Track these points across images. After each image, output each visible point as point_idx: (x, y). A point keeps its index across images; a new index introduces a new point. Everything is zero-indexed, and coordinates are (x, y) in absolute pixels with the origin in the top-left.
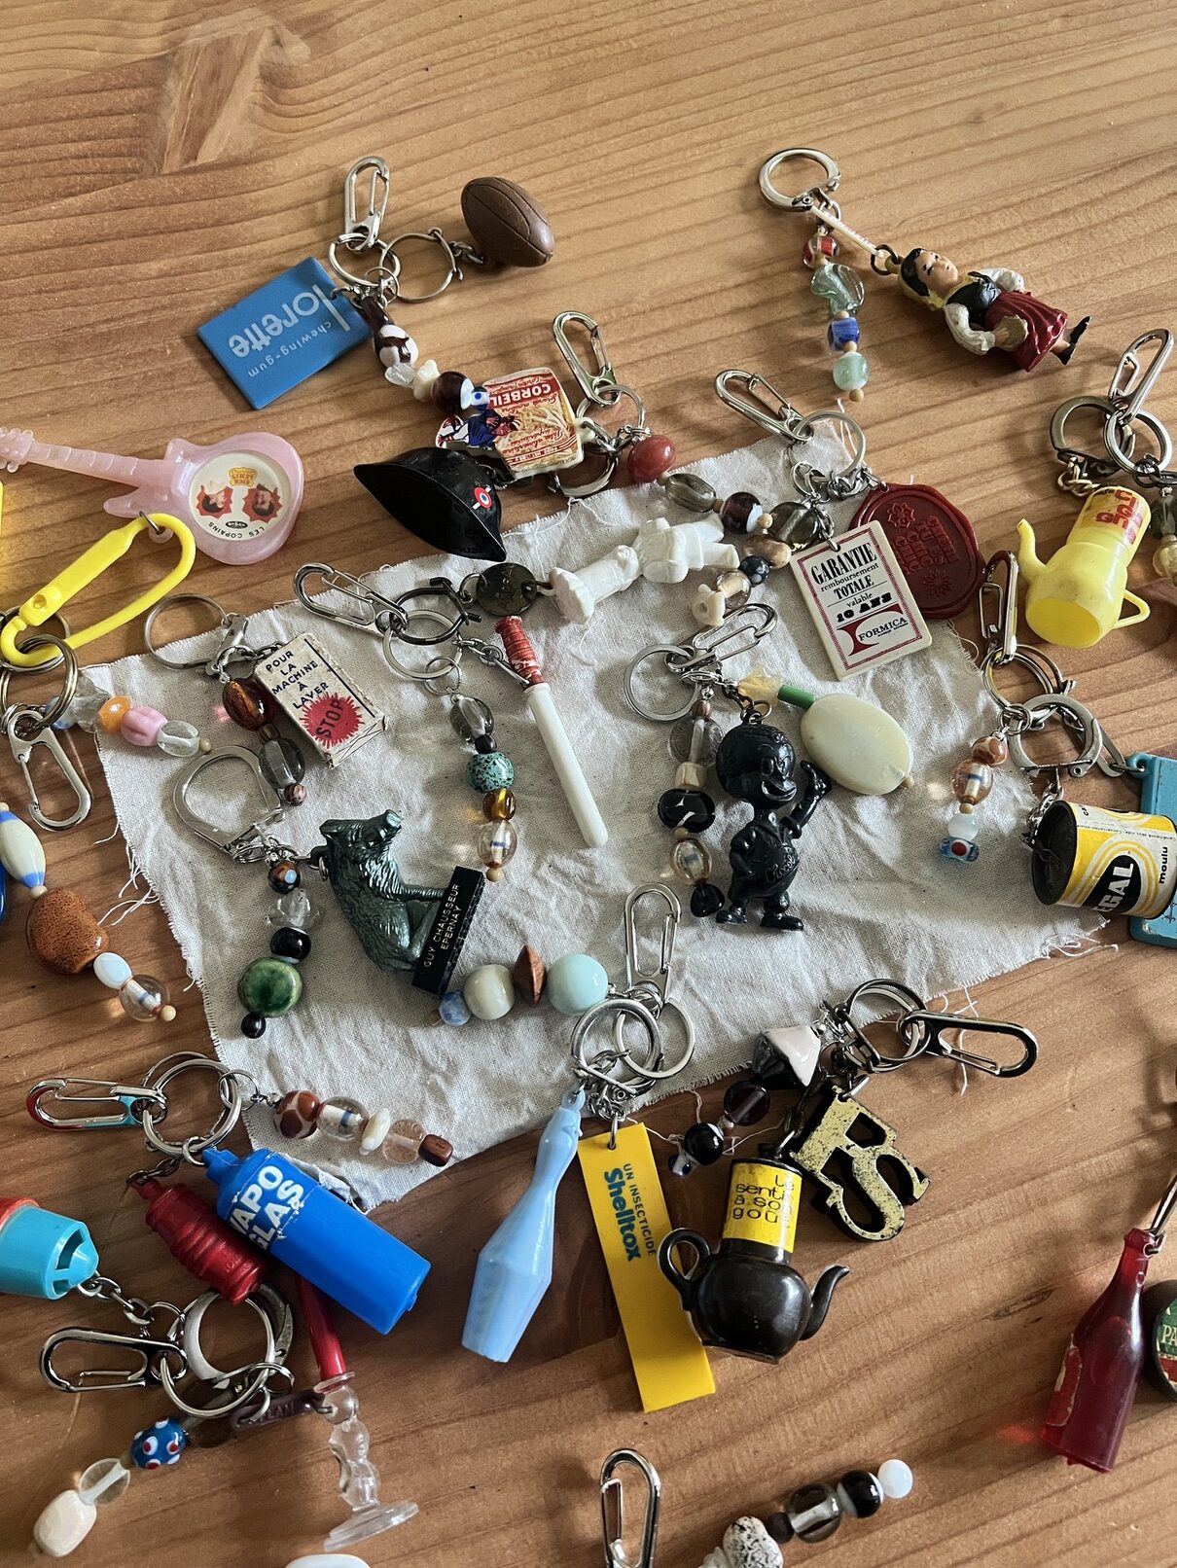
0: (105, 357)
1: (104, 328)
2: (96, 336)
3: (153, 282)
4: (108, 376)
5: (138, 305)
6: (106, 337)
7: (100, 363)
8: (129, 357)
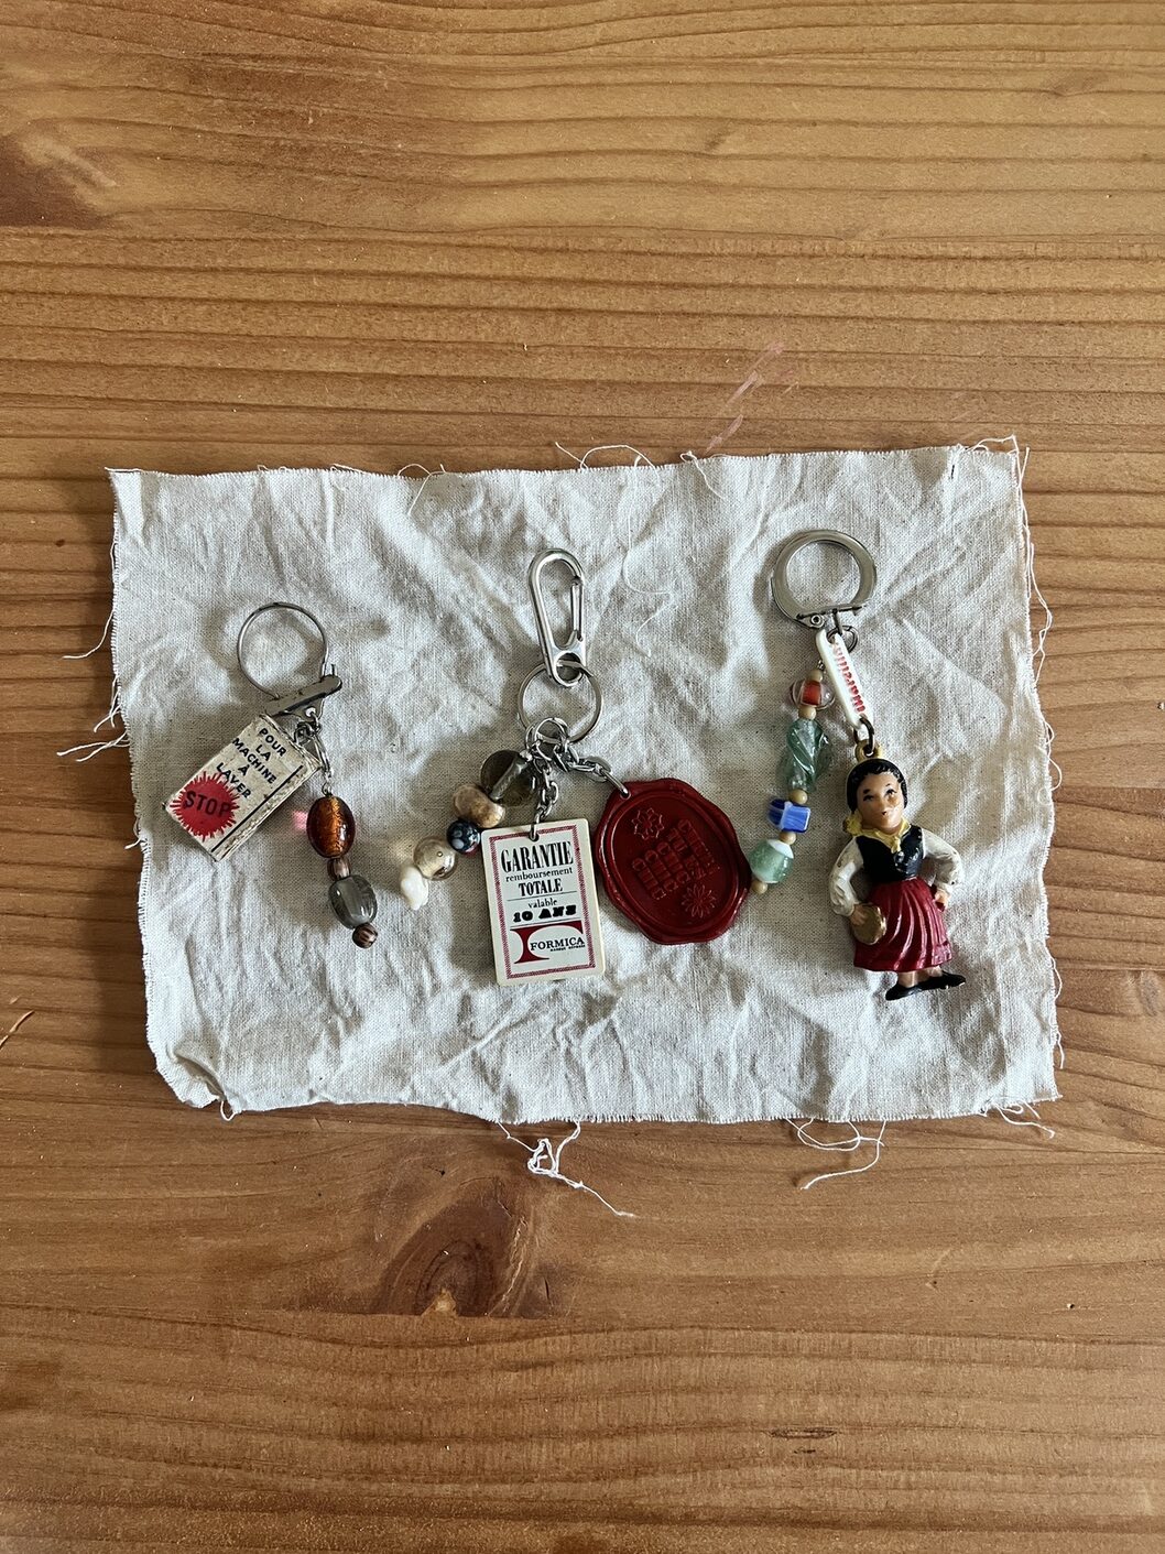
0: (240, 104)
1: (249, 65)
2: (236, 72)
3: (320, 22)
4: (237, 129)
5: (293, 47)
6: (248, 77)
7: (231, 110)
8: (265, 114)
